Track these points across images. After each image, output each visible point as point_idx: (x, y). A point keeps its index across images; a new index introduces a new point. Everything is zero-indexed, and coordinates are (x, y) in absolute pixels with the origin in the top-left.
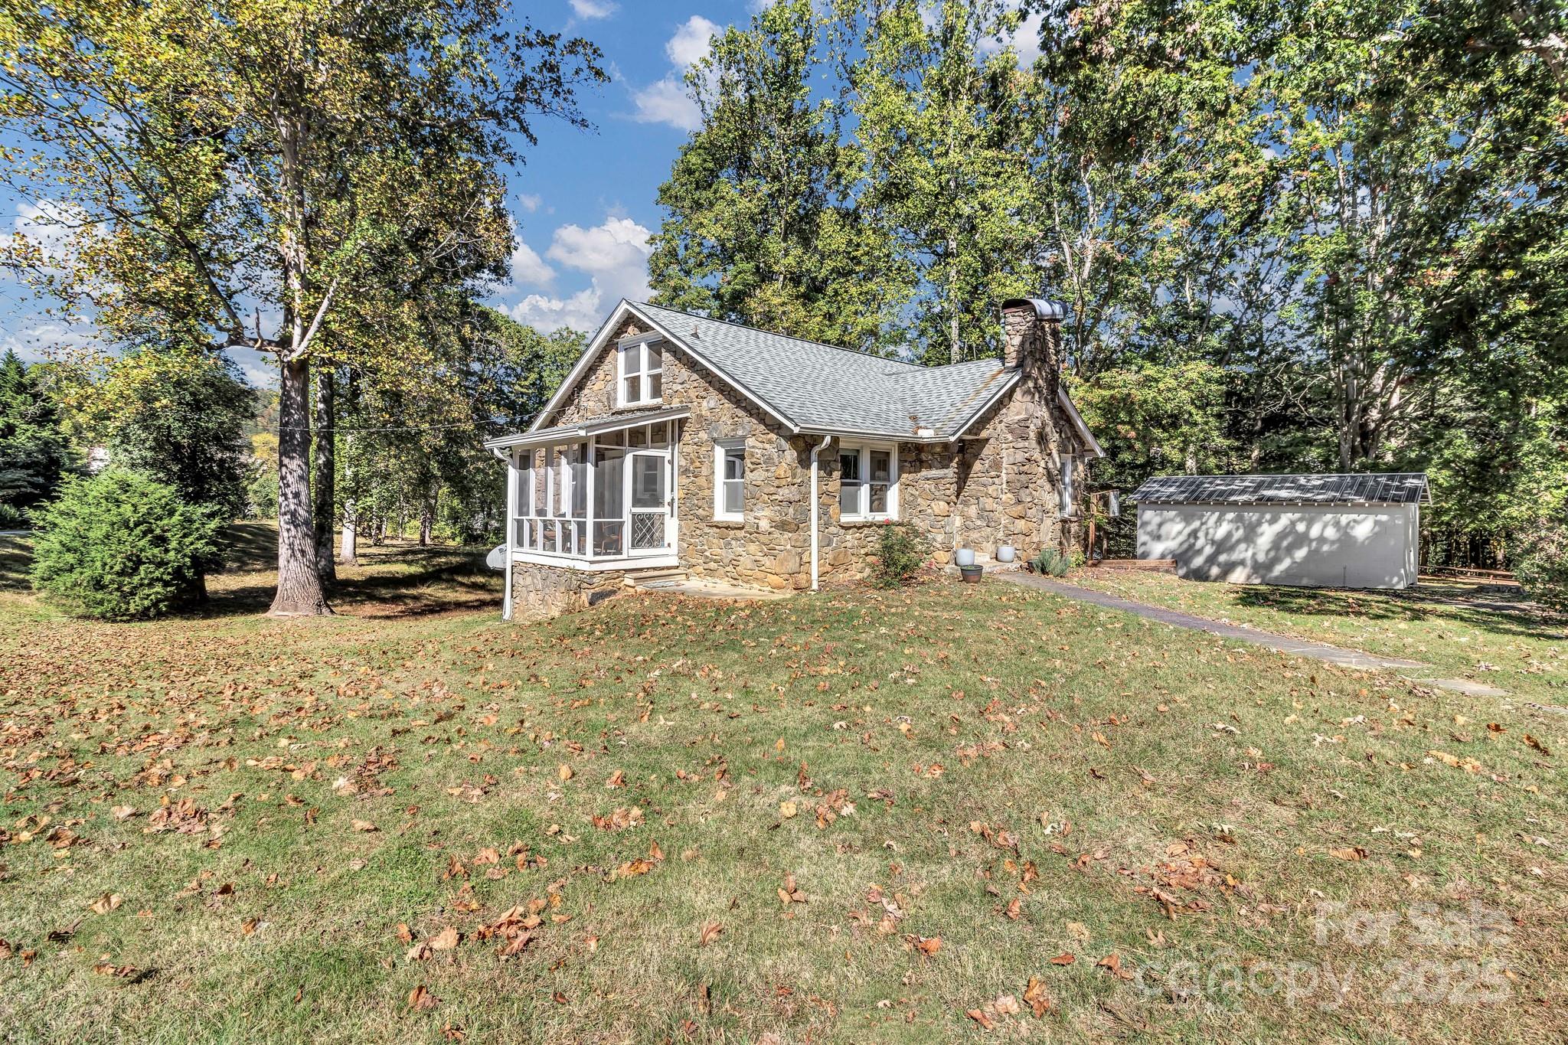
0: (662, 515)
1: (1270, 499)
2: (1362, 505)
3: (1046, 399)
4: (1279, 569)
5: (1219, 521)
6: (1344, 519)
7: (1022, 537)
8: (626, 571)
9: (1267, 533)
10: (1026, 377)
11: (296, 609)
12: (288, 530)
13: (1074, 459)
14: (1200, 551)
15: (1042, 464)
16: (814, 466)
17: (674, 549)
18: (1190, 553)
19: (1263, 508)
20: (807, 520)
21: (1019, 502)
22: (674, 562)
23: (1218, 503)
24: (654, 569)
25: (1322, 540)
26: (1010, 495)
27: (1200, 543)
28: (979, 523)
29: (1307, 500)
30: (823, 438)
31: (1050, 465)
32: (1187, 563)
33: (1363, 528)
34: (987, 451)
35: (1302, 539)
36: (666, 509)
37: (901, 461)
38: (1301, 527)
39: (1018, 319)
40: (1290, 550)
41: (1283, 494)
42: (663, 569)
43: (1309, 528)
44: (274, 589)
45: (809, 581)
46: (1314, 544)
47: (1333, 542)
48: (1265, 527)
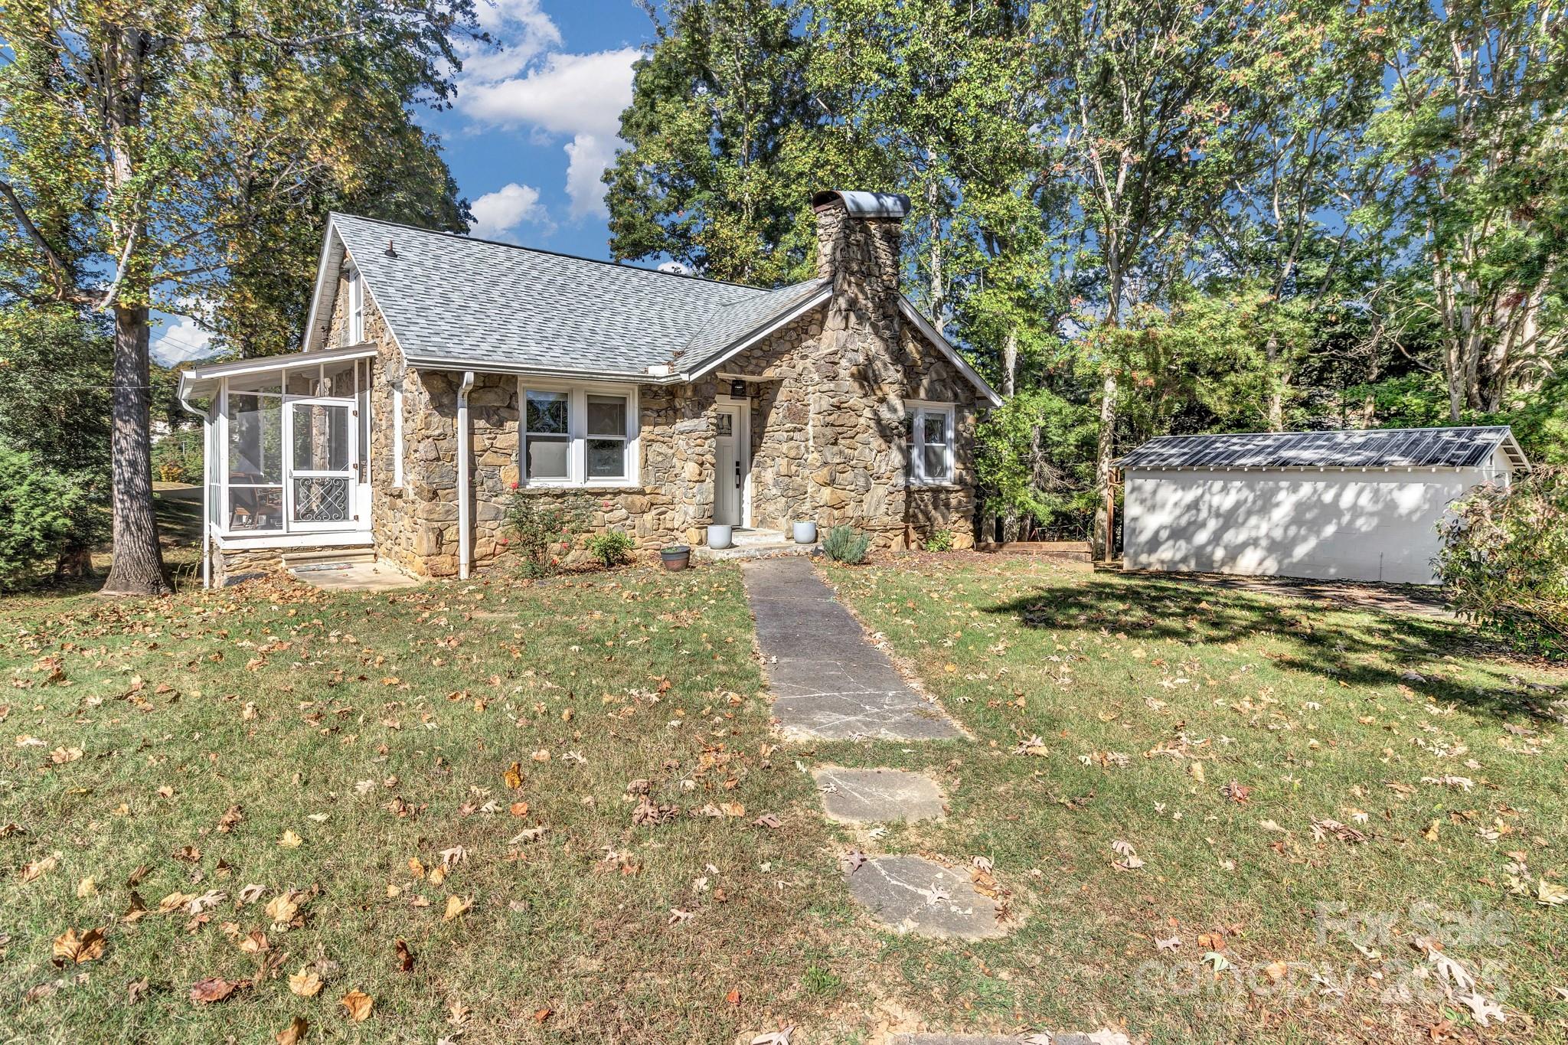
0: (346, 480)
1: (1285, 463)
2: (1404, 470)
3: (874, 326)
4: (1300, 551)
5: (1225, 489)
6: (1385, 487)
7: (827, 510)
8: (286, 550)
9: (1286, 502)
10: (838, 294)
11: (127, 587)
12: (122, 501)
13: (959, 410)
14: (1203, 525)
15: (867, 413)
16: (462, 413)
17: (366, 522)
18: (1192, 528)
19: (1276, 475)
20: (453, 485)
21: (826, 463)
22: (367, 538)
23: (1220, 469)
24: (334, 547)
25: (1356, 510)
26: (816, 455)
27: (1204, 514)
28: (774, 491)
29: (1334, 464)
30: (461, 374)
31: (885, 414)
32: (1189, 539)
33: (1410, 496)
34: (782, 396)
35: (1332, 511)
36: (352, 473)
37: (643, 409)
38: (1328, 497)
39: (829, 219)
40: (1315, 527)
41: (1308, 455)
42: (348, 547)
43: (1338, 496)
44: (109, 568)
45: (456, 565)
46: (1346, 519)
47: (1372, 514)
48: (1282, 496)
